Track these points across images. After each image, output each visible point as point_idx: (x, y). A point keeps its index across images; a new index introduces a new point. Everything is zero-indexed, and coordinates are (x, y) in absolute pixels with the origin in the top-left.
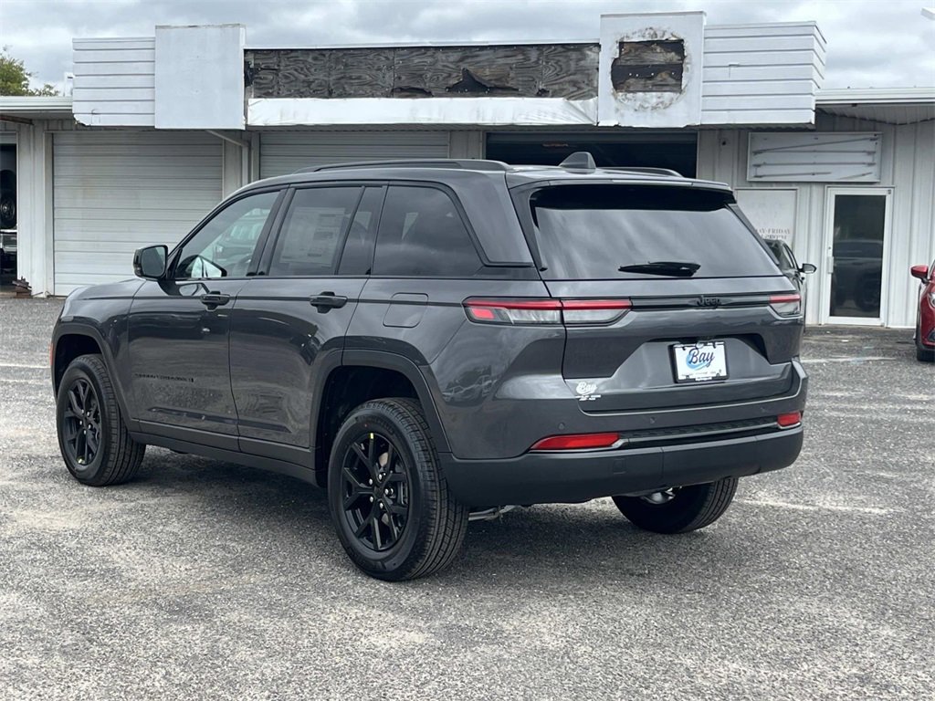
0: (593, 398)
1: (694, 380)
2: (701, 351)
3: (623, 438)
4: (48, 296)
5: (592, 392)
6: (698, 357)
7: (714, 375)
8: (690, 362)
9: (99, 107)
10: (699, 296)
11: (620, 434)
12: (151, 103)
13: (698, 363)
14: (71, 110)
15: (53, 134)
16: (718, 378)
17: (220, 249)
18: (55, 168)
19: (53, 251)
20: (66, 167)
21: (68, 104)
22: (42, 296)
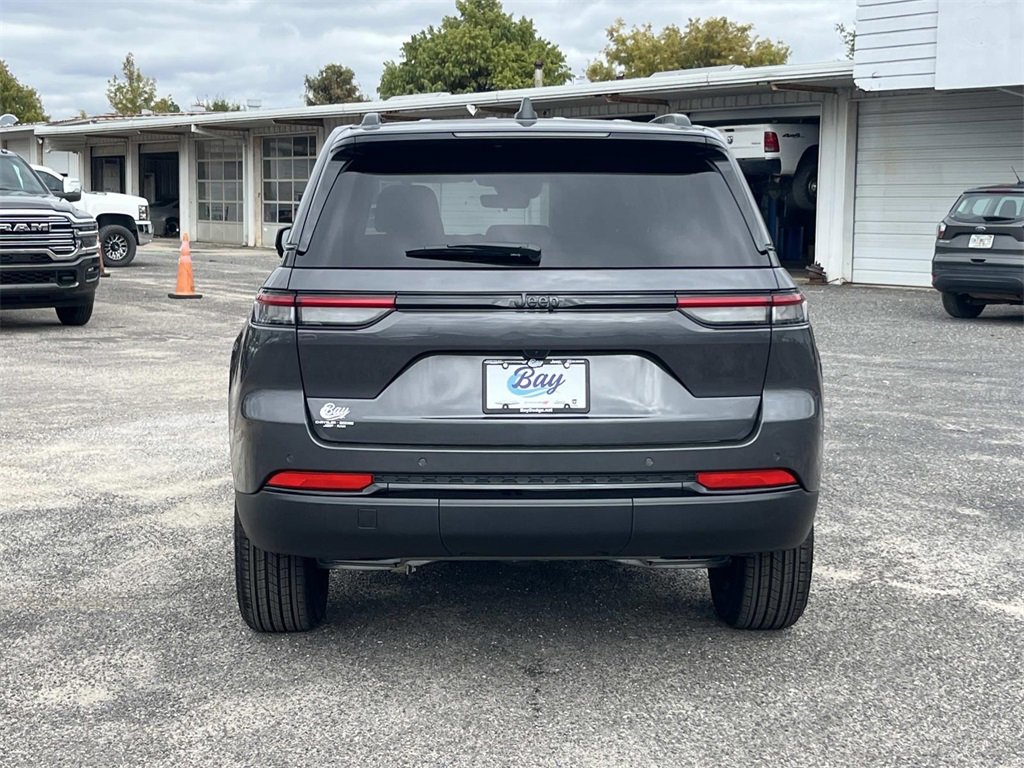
0: (342, 425)
1: (517, 411)
2: (538, 372)
3: (382, 481)
4: (844, 284)
5: (342, 417)
6: (533, 379)
7: (562, 406)
8: (515, 386)
9: (881, 70)
10: (519, 294)
11: (377, 475)
12: (933, 60)
13: (531, 387)
14: (852, 75)
15: (858, 103)
16: (567, 409)
17: (943, 228)
18: (859, 140)
19: (852, 233)
20: (871, 139)
21: (850, 68)
22: (838, 283)
